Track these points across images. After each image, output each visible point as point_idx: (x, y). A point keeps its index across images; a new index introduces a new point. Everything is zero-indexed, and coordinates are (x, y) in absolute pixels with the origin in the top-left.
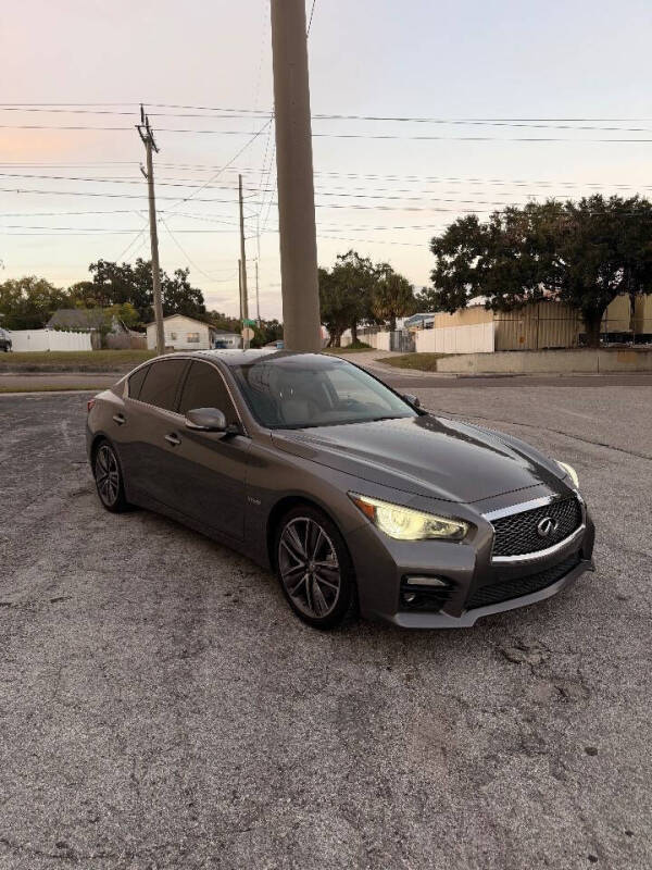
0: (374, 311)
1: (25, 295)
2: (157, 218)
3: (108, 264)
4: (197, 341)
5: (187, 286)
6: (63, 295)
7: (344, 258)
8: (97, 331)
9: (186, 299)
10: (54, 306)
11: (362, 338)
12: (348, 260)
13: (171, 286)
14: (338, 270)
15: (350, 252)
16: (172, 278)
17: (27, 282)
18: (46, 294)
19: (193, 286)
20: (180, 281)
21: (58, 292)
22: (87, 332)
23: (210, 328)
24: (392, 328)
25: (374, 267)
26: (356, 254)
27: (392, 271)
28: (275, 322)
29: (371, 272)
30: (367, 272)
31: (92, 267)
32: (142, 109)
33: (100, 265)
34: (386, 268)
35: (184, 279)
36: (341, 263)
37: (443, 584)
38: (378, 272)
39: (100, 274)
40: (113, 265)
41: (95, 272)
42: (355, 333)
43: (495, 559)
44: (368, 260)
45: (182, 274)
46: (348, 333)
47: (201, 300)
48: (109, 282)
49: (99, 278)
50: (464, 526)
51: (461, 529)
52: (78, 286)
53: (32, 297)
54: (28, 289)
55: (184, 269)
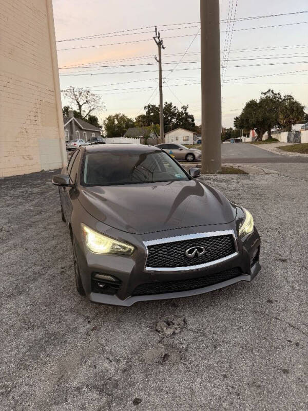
0: (279, 121)
1: (116, 122)
2: (163, 81)
3: (152, 106)
4: (188, 140)
5: (187, 114)
6: (132, 121)
7: (265, 93)
8: (143, 138)
9: (186, 120)
10: (128, 126)
11: (274, 136)
12: (268, 95)
13: (180, 114)
14: (262, 101)
15: (269, 90)
16: (180, 110)
17: (117, 116)
18: (124, 121)
19: (190, 114)
20: (184, 112)
21: (129, 120)
22: (139, 138)
23: (194, 134)
24: (289, 130)
25: (283, 98)
26: (272, 91)
27: (293, 99)
28: (231, 129)
29: (280, 100)
30: (278, 100)
31: (145, 108)
32: (156, 28)
33: (149, 106)
34: (290, 98)
35: (185, 110)
36: (264, 96)
37: (114, 280)
38: (284, 100)
39: (149, 111)
40: (155, 106)
41: (147, 110)
42: (270, 134)
43: (147, 269)
44: (279, 94)
45: (185, 108)
46: (266, 133)
47: (193, 120)
48: (152, 114)
49: (148, 113)
50: (132, 248)
51: (131, 249)
52: (139, 117)
53: (119, 123)
54: (117, 119)
55: (186, 106)
